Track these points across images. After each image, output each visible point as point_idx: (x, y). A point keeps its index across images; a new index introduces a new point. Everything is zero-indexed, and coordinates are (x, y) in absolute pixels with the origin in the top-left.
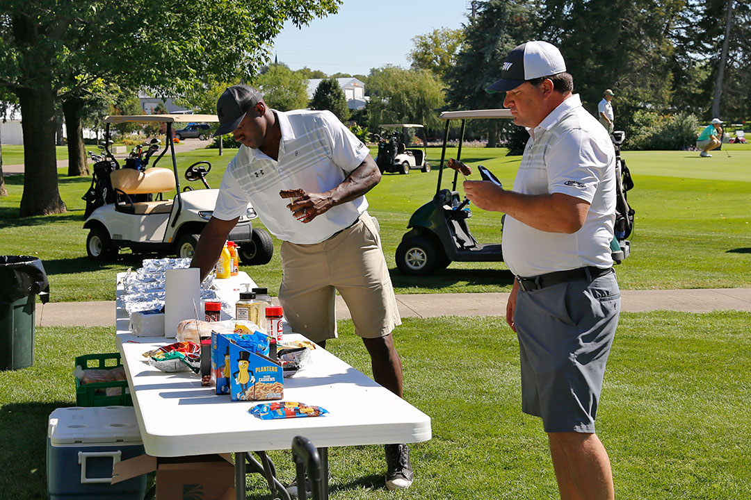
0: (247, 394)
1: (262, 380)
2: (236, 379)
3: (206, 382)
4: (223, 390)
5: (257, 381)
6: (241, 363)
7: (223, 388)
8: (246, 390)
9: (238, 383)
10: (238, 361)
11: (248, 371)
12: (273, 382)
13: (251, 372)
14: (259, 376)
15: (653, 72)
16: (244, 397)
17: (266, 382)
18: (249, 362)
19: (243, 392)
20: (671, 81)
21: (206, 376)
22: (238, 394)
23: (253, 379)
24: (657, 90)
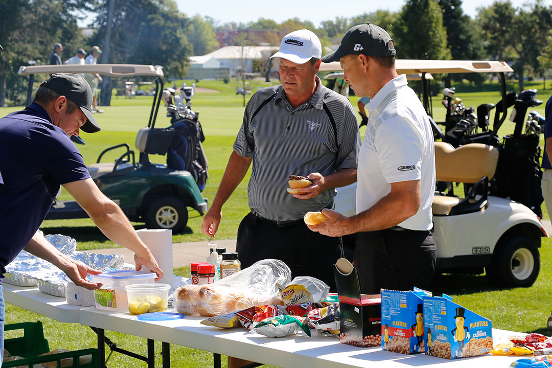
0: (464, 351)
1: (476, 336)
2: (454, 337)
3: (366, 343)
4: (415, 349)
5: (472, 336)
6: (458, 319)
7: (415, 346)
8: (463, 347)
9: (456, 341)
10: (455, 318)
11: (465, 327)
12: (485, 337)
13: (466, 328)
14: (474, 331)
15: (43, 28)
16: (462, 355)
17: (479, 338)
18: (465, 318)
19: (460, 350)
20: (60, 38)
21: (366, 337)
22: (457, 352)
23: (468, 335)
24: (46, 46)
